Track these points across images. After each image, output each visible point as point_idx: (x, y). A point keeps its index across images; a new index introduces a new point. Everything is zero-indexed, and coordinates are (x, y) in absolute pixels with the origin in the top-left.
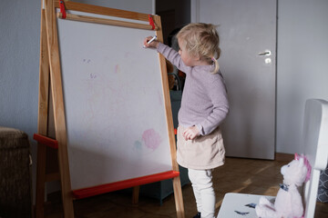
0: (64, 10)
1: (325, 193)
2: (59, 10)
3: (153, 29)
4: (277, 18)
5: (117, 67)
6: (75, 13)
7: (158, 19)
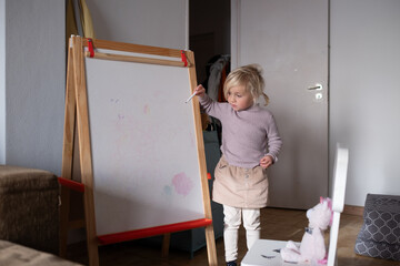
0: (92, 48)
1: (375, 246)
2: (87, 49)
3: (186, 66)
4: (329, 47)
5: (146, 107)
6: (103, 51)
7: (191, 55)
